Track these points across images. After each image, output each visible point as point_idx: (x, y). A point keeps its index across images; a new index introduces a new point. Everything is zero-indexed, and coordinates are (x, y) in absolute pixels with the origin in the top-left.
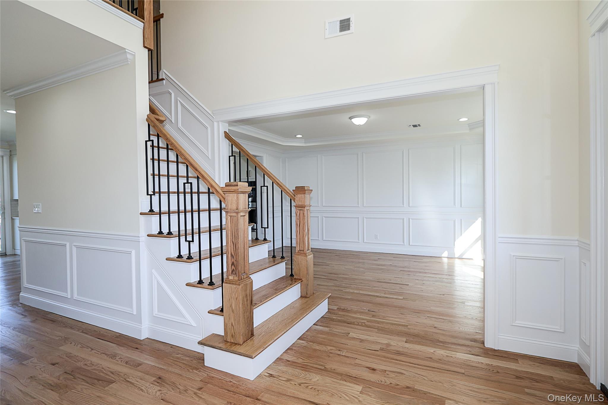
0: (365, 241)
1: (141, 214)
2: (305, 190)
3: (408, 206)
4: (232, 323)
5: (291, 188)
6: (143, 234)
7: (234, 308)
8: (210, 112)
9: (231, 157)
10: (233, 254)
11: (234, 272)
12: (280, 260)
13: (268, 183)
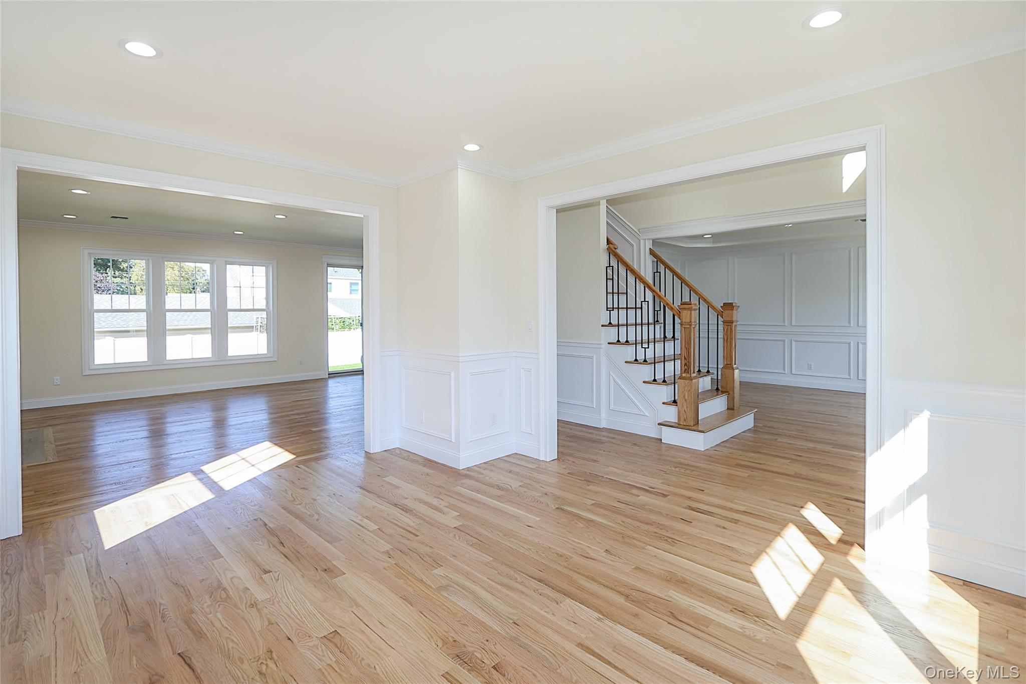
0: (793, 372)
1: (602, 326)
2: (734, 307)
3: (857, 325)
4: (685, 411)
5: (719, 305)
6: (604, 343)
7: (686, 398)
8: (636, 230)
9: (655, 274)
10: (686, 356)
11: (686, 371)
12: (706, 374)
13: (695, 299)
